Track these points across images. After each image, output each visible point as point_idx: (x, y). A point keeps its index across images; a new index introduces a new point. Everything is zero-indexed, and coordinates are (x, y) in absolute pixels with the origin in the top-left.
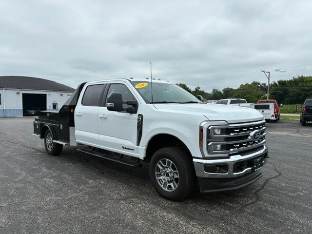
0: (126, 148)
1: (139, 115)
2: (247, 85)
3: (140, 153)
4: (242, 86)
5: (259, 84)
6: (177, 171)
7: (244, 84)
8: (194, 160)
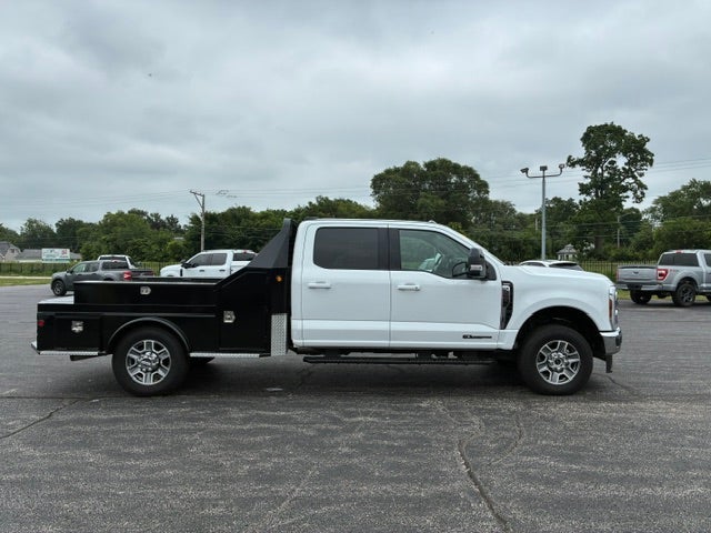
0: (471, 337)
1: (503, 283)
2: (121, 214)
3: (507, 340)
4: (108, 216)
5: (144, 213)
6: (576, 352)
7: (114, 213)
8: (603, 334)
